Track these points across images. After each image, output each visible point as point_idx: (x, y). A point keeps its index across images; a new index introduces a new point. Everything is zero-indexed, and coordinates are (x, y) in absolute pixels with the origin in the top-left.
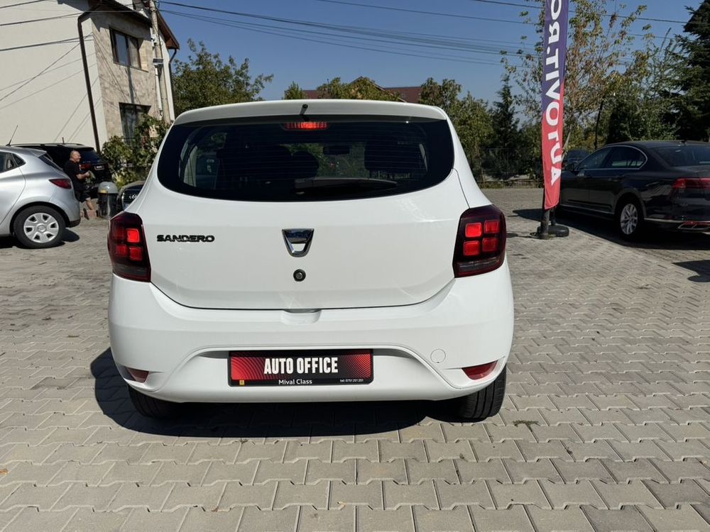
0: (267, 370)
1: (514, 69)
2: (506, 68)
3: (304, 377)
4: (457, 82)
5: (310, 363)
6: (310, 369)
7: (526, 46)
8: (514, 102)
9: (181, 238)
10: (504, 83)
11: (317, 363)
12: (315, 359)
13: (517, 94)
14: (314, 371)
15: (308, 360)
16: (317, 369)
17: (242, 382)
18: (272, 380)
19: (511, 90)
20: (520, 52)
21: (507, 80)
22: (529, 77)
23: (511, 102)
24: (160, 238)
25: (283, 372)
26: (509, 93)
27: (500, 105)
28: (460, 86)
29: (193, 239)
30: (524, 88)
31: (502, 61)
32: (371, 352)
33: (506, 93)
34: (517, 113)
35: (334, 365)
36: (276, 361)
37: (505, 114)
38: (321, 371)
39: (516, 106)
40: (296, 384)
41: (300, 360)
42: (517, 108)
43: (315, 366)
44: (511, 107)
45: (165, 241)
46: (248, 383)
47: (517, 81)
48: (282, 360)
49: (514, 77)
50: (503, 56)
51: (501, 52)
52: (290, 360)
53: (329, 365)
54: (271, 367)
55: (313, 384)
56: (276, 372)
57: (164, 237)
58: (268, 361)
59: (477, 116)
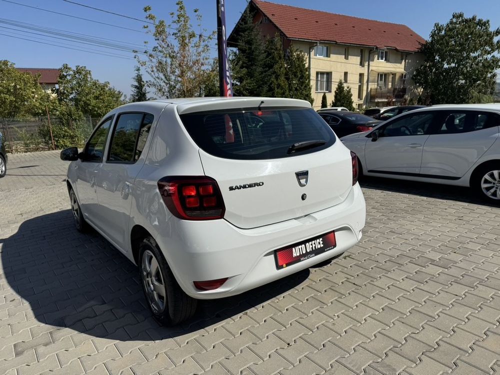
0: (294, 255)
1: (144, 64)
2: (139, 62)
3: (311, 253)
4: (87, 69)
5: (312, 245)
6: (312, 248)
7: (148, 48)
8: (146, 85)
9: (244, 187)
10: (137, 72)
11: (315, 243)
12: (313, 242)
13: (148, 80)
14: (314, 249)
15: (310, 243)
16: (315, 247)
17: (284, 265)
18: (298, 260)
19: (143, 77)
20: (146, 52)
21: (138, 70)
22: (155, 69)
23: (144, 85)
24: (231, 189)
25: (301, 253)
26: (141, 79)
27: (136, 87)
28: (90, 71)
29: (250, 186)
30: (152, 76)
31: (135, 57)
32: (334, 231)
33: (139, 79)
34: (148, 92)
35: (321, 242)
36: (297, 248)
37: (141, 93)
38: (317, 248)
39: (147, 88)
40: (308, 258)
41: (307, 244)
42: (148, 89)
43: (314, 245)
44: (144, 88)
45: (235, 189)
46: (287, 265)
47: (147, 71)
48: (300, 247)
49: (146, 69)
50: (135, 54)
51: (134, 51)
52: (303, 245)
53: (319, 243)
54: (296, 252)
55: (315, 255)
56: (298, 255)
57: (234, 187)
58: (294, 249)
59: (106, 93)
